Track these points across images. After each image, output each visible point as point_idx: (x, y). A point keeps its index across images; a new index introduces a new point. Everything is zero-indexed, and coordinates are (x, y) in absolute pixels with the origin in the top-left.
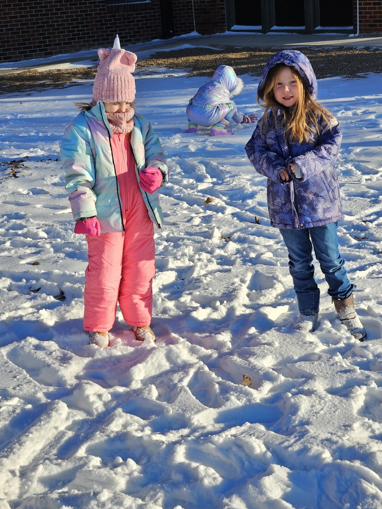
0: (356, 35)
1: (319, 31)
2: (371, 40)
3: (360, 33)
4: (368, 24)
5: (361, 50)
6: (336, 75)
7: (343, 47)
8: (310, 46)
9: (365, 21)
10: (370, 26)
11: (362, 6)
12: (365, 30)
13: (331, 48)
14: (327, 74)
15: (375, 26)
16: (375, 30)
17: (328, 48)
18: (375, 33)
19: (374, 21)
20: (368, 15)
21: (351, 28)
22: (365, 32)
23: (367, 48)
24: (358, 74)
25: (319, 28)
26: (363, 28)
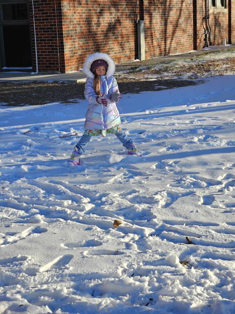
0: (36, 73)
1: (6, 70)
2: (53, 76)
3: (39, 72)
4: (45, 65)
5: (52, 83)
6: (53, 101)
7: (37, 81)
8: (10, 81)
9: (42, 64)
10: (46, 67)
11: (40, 53)
12: (43, 70)
13: (27, 82)
14: (46, 101)
15: (51, 67)
16: (50, 70)
17: (24, 82)
18: (50, 72)
19: (50, 64)
20: (45, 60)
21: (31, 68)
22: (43, 71)
23: (56, 82)
24: (70, 100)
25: (5, 68)
26: (41, 68)
